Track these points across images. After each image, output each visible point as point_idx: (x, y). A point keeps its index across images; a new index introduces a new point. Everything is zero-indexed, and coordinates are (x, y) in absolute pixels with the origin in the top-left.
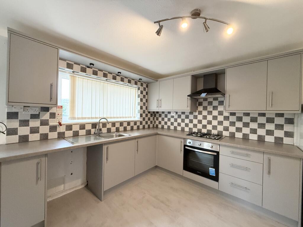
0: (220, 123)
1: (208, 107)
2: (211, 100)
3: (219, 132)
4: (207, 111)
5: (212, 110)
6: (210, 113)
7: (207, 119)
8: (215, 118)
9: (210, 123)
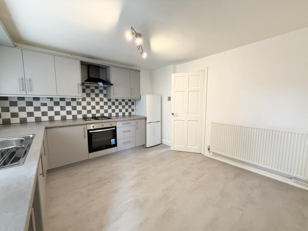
0: (102, 107)
1: (91, 94)
2: (93, 88)
3: (101, 114)
4: (90, 98)
5: (95, 97)
6: (93, 99)
7: (91, 105)
8: (98, 103)
9: (93, 108)
